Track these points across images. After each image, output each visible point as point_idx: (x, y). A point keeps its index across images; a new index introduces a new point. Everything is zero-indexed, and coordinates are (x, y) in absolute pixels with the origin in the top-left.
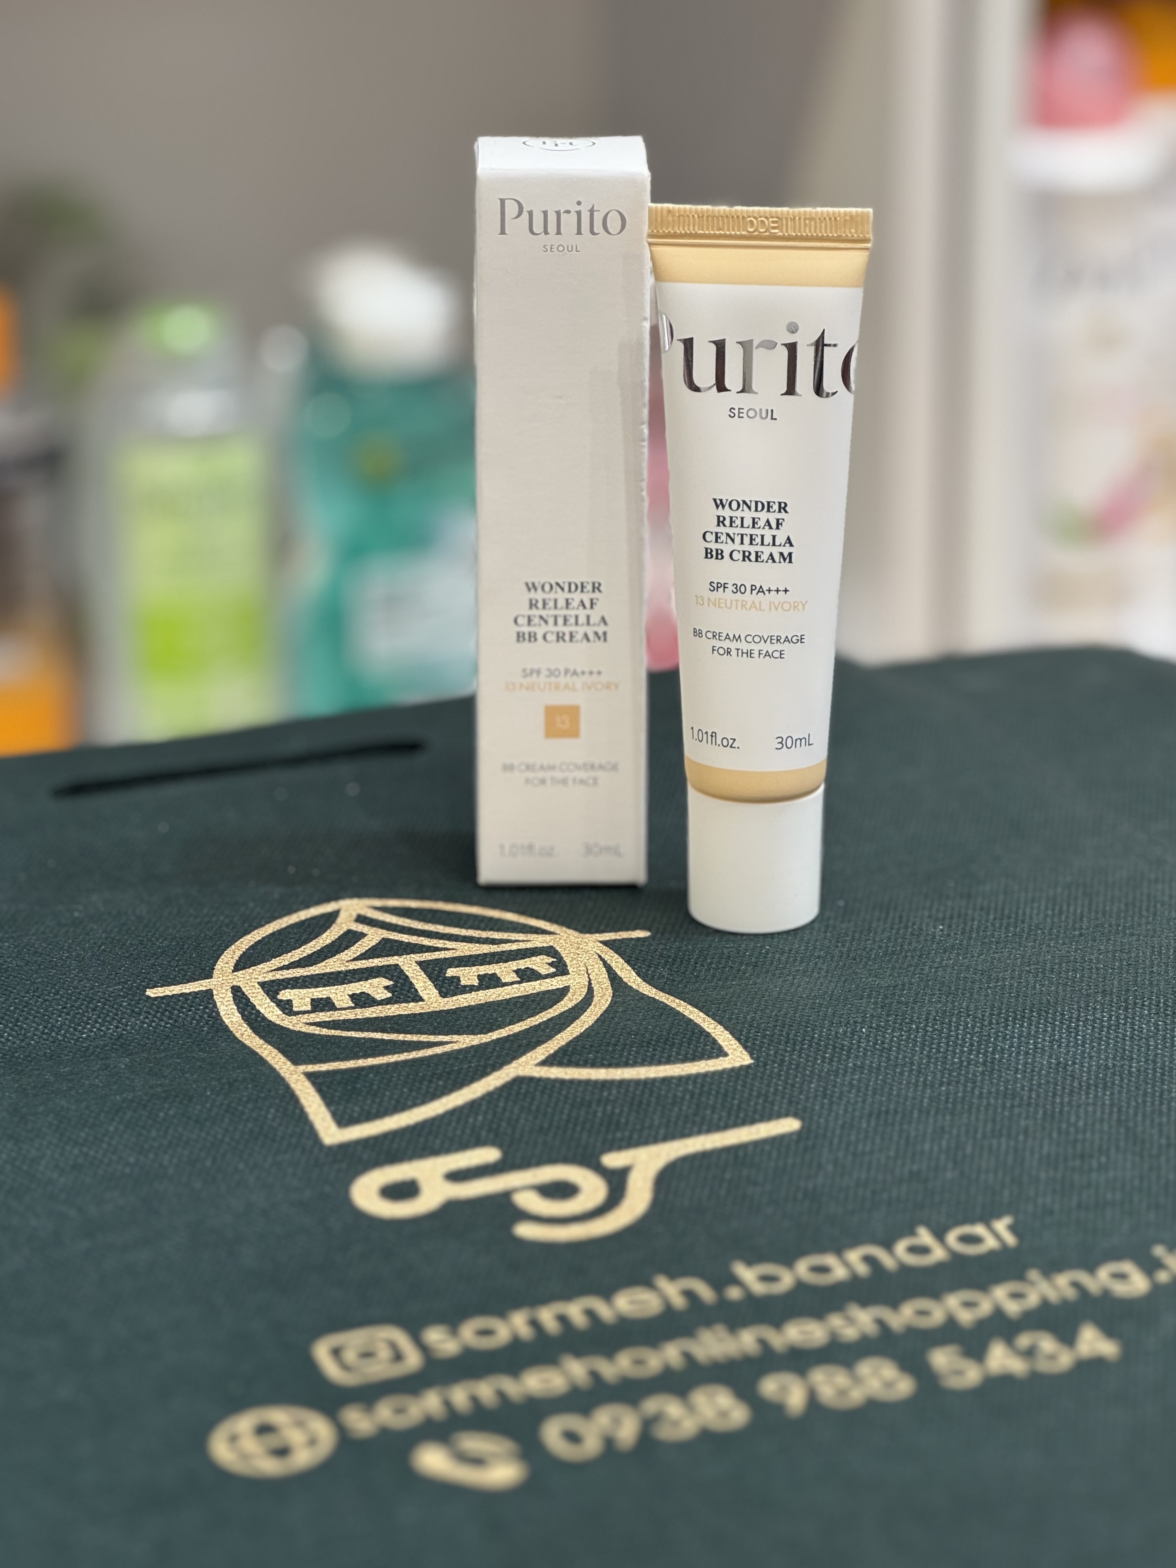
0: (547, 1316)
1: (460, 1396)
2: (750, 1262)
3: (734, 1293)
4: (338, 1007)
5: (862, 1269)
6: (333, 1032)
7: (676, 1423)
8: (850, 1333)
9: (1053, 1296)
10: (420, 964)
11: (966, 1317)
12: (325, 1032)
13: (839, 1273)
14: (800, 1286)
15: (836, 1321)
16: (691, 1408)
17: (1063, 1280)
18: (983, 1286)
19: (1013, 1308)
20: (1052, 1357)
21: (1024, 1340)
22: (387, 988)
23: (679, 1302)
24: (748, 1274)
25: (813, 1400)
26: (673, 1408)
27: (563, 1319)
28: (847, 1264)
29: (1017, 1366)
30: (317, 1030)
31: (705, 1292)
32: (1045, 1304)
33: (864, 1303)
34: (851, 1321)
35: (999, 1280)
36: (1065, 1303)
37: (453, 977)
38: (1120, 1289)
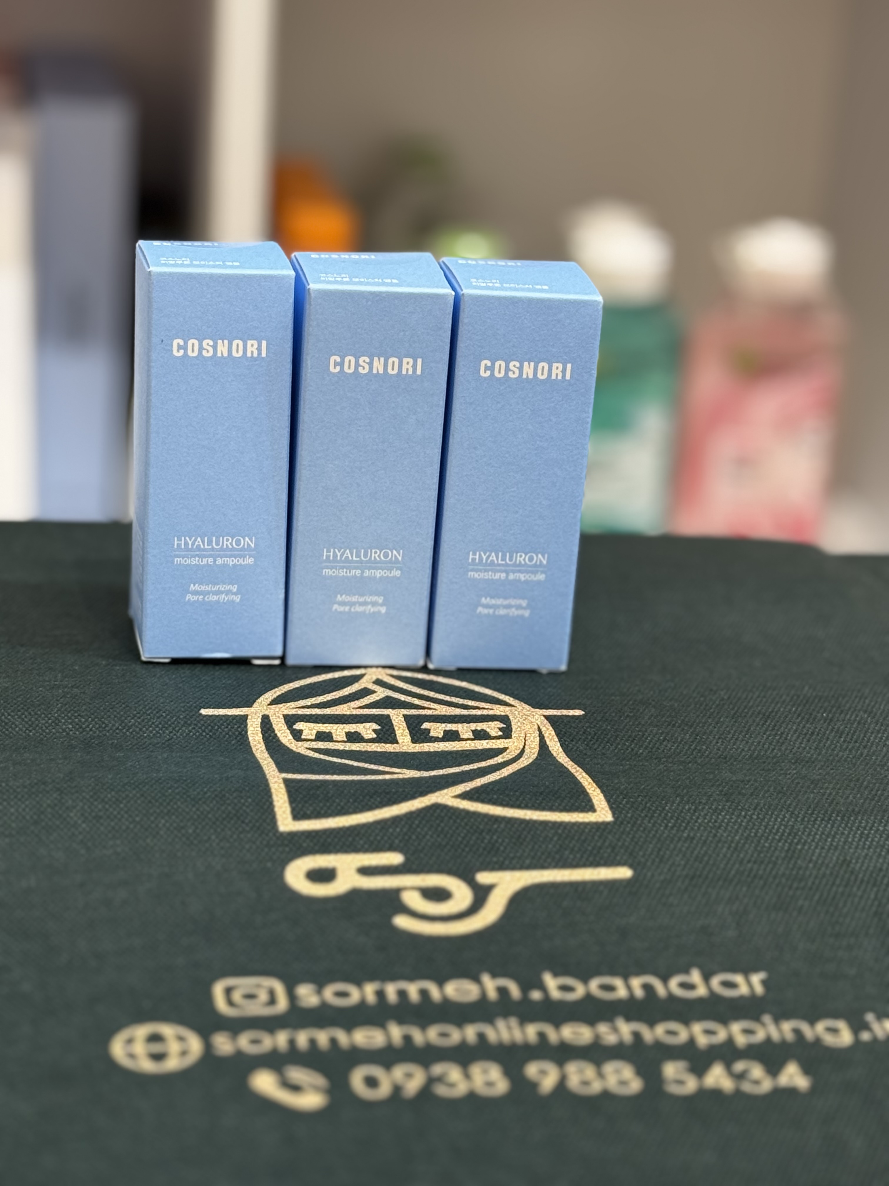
0: (391, 990)
1: (302, 1039)
2: (556, 974)
3: (536, 995)
4: (335, 739)
5: (639, 993)
6: (322, 757)
7: (452, 1085)
8: (610, 1039)
9: (775, 1035)
10: (405, 716)
11: (702, 1041)
12: (317, 755)
13: (622, 992)
14: (589, 997)
15: (603, 1028)
16: (467, 1076)
17: (787, 1026)
18: (724, 1021)
19: (741, 1040)
20: (757, 1082)
21: (739, 1066)
22: (375, 731)
23: (492, 994)
24: (551, 982)
25: (562, 1084)
26: (454, 1074)
27: (402, 994)
28: (629, 987)
29: (727, 1084)
30: (311, 754)
31: (515, 990)
32: (768, 1040)
33: (629, 1019)
34: (615, 1030)
35: (737, 1017)
36: (784, 1043)
37: (425, 729)
38: (829, 1040)
